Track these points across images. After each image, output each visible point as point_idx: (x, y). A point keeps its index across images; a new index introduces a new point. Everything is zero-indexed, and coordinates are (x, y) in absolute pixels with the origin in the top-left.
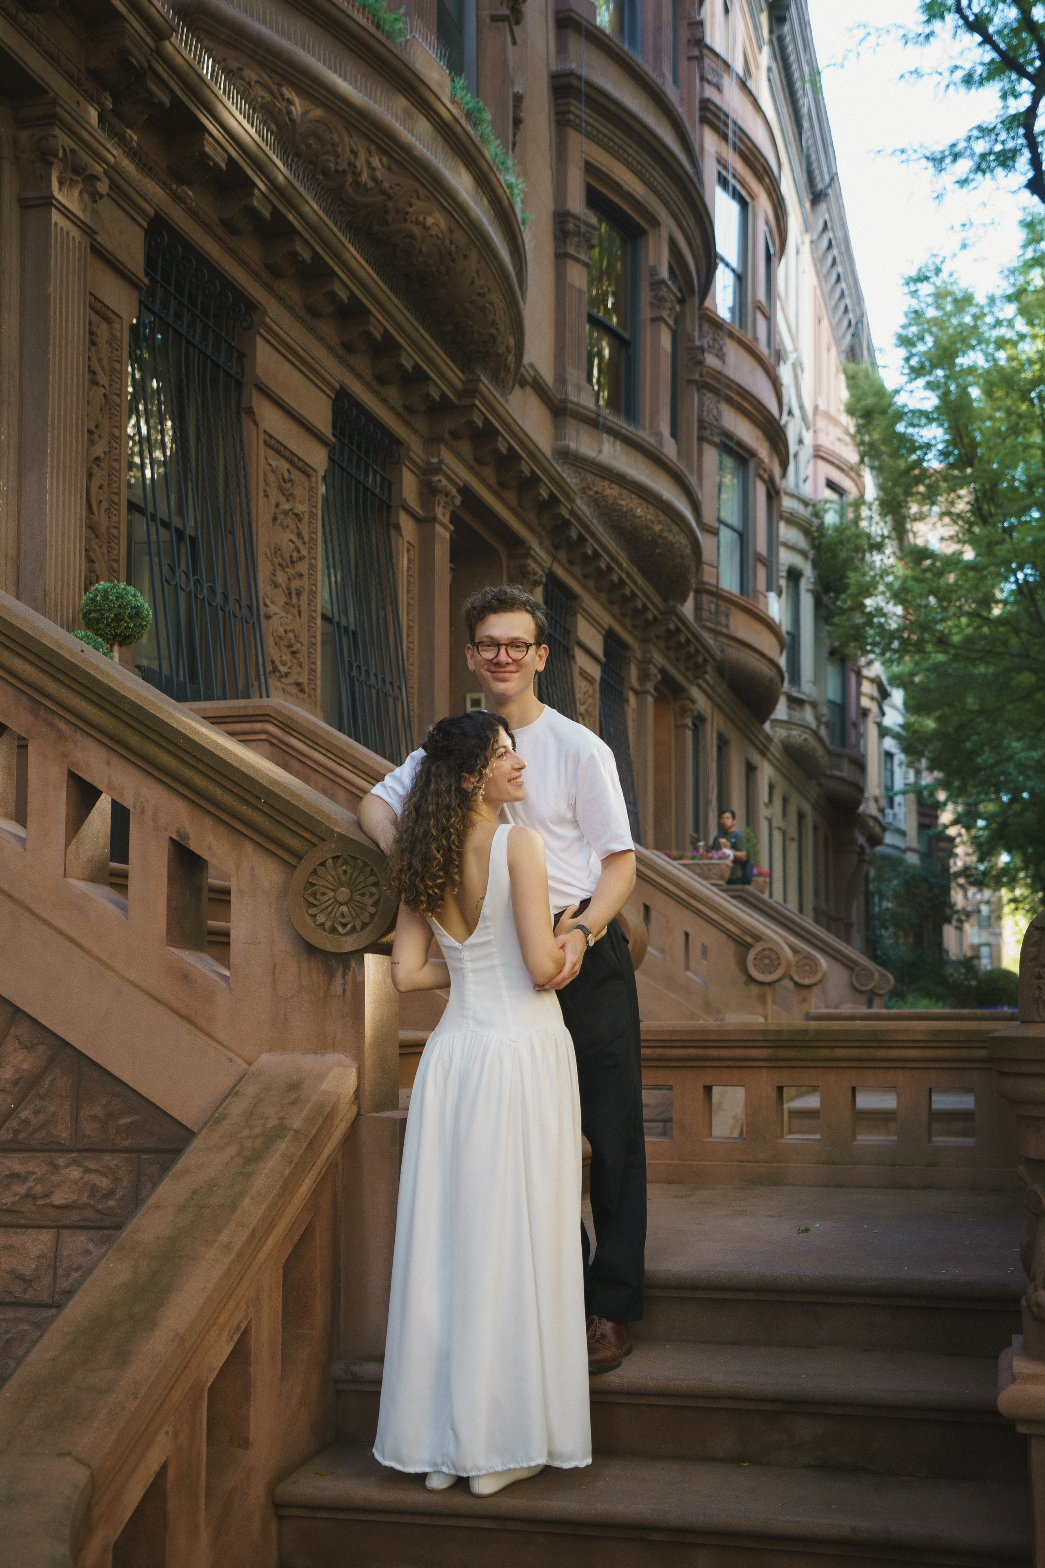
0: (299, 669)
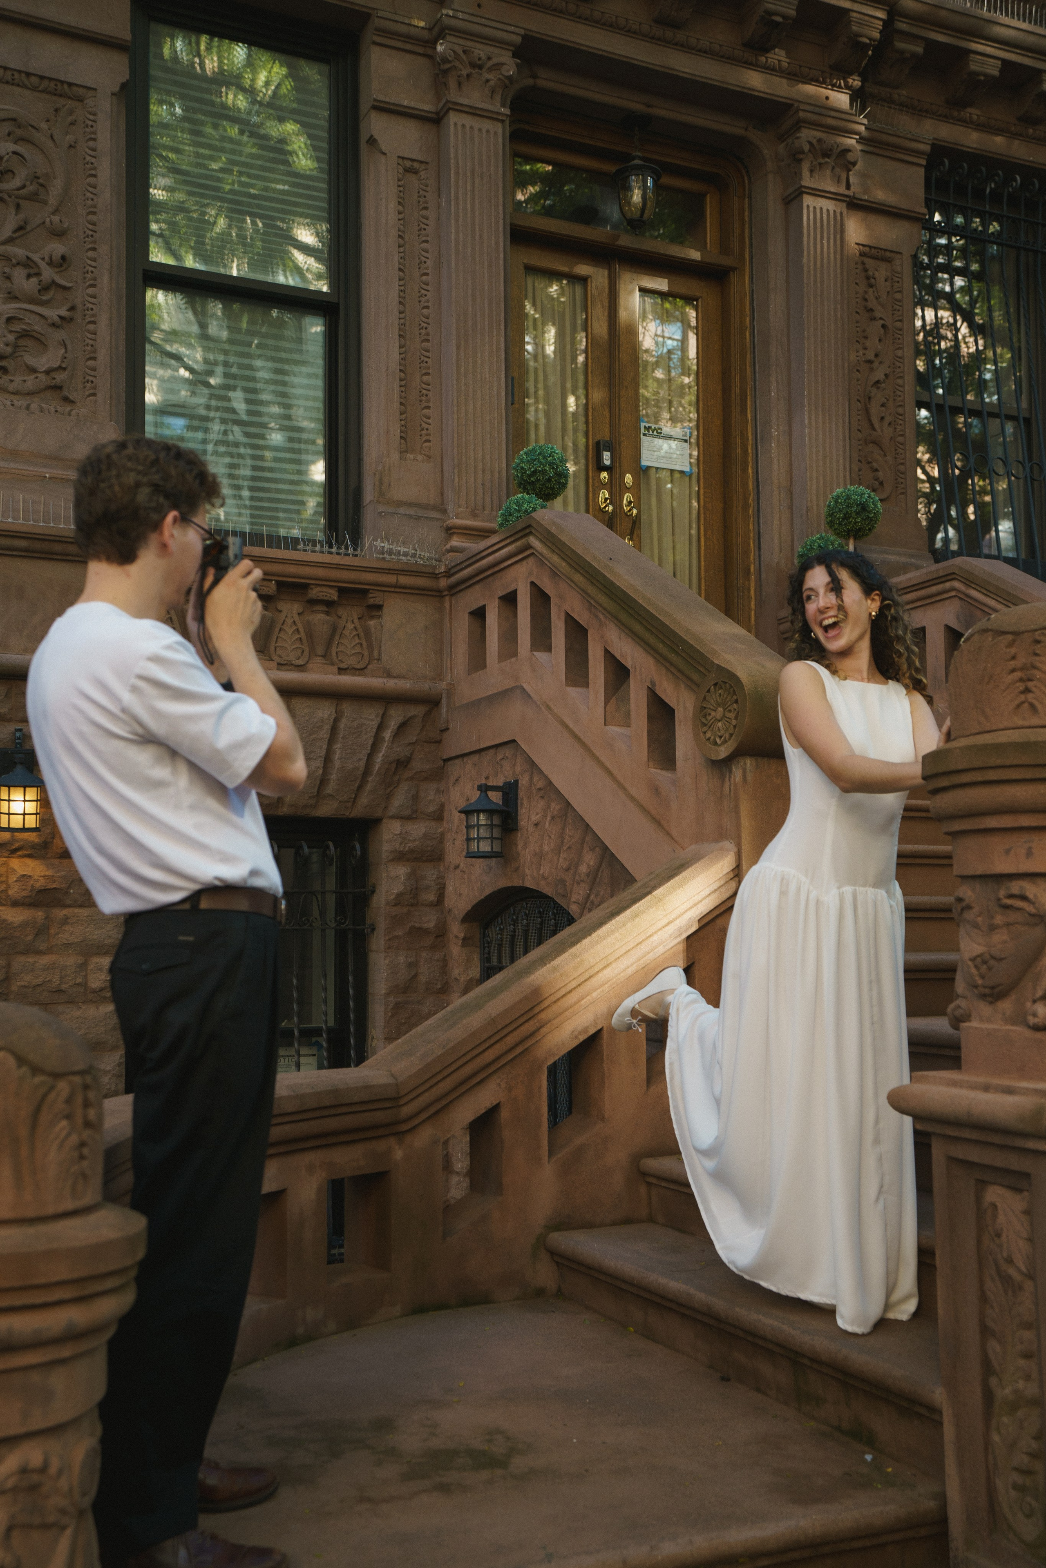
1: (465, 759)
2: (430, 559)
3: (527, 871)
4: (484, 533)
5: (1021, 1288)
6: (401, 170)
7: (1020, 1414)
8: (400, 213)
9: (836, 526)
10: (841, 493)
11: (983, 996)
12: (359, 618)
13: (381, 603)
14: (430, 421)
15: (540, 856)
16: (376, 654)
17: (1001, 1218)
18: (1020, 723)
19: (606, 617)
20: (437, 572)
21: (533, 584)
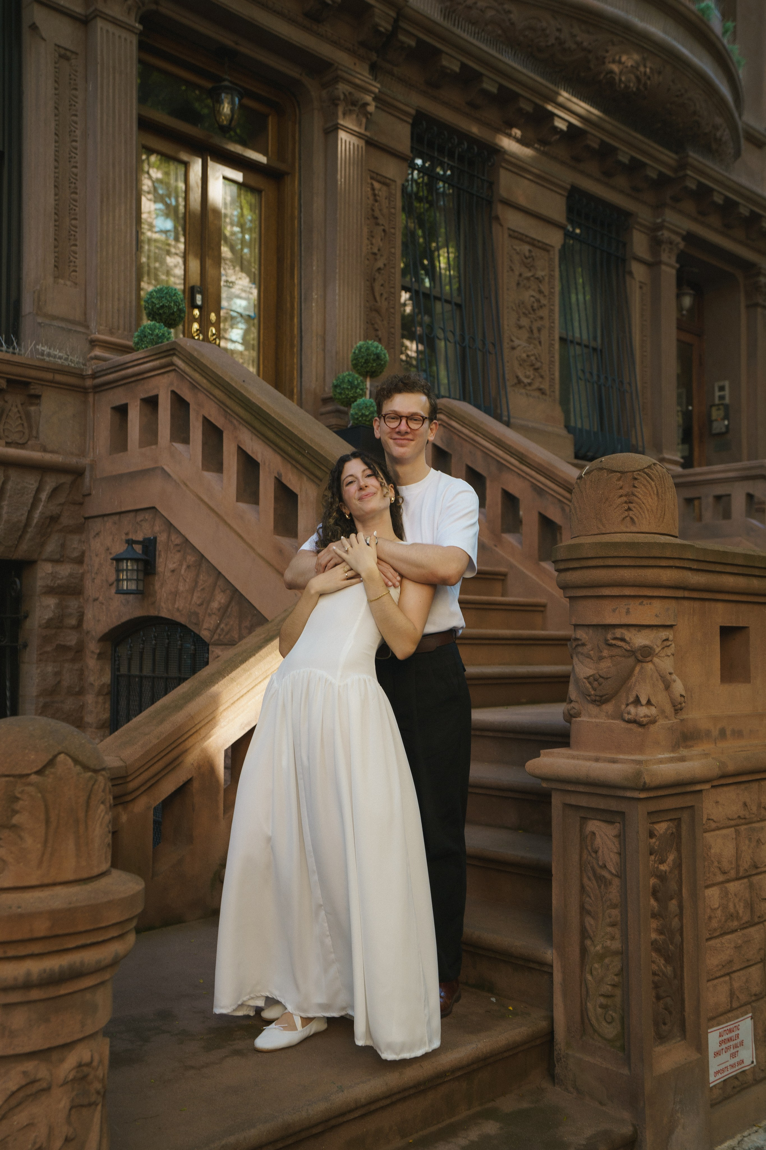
0: (540, 380)
1: (106, 519)
2: (78, 363)
3: (163, 604)
4: (125, 349)
5: (610, 883)
6: (57, 55)
7: (607, 961)
8: (56, 89)
9: (359, 368)
10: (363, 345)
11: (594, 702)
12: (22, 404)
13: (40, 394)
14: (77, 256)
15: (175, 594)
16: (34, 433)
17: (598, 841)
18: (625, 530)
19: (240, 423)
20: (84, 373)
21: (173, 392)
